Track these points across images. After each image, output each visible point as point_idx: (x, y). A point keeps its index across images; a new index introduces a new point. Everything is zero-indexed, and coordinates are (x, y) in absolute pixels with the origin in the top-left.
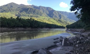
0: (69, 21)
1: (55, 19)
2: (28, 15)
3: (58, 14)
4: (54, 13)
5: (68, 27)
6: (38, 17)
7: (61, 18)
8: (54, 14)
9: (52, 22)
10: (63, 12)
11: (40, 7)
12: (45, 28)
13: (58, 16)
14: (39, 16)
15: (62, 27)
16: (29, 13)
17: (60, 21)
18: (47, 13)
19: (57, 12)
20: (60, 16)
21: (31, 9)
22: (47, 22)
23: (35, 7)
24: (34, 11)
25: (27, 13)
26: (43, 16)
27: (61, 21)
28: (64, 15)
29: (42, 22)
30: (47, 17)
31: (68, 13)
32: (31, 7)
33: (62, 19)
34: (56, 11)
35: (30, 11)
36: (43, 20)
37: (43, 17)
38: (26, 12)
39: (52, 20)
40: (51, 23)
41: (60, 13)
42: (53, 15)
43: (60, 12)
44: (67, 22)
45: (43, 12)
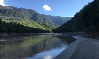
0: (54, 25)
1: (39, 23)
2: (7, 18)
3: (42, 17)
4: (37, 16)
5: (54, 31)
6: (19, 20)
8: (38, 17)
9: (37, 26)
11: (21, 9)
13: (42, 20)
16: (7, 15)
17: (44, 25)
18: (29, 16)
19: (40, 16)
21: (10, 10)
22: (31, 26)
23: (15, 8)
24: (14, 14)
25: (5, 16)
26: (25, 19)
27: (46, 25)
28: (48, 19)
29: (26, 26)
30: (30, 21)
31: (52, 16)
32: (10, 8)
33: (46, 23)
34: (40, 14)
35: (8, 13)
36: (26, 24)
37: (26, 21)
38: (4, 14)
39: (36, 24)
41: (44, 17)
42: (37, 18)
43: (44, 15)
44: (52, 27)
45: (26, 14)
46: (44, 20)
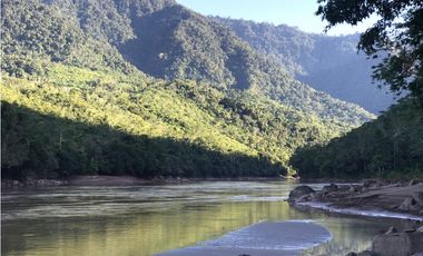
0: (320, 106)
1: (191, 96)
3: (216, 44)
4: (181, 34)
5: (313, 164)
6: (28, 70)
7: (242, 83)
8: (187, 46)
9: (167, 120)
10: (261, 28)
12: (101, 173)
13: (217, 67)
14: (39, 60)
15: (260, 169)
17: (235, 109)
18: (114, 37)
22: (118, 119)
26: (75, 63)
27: (247, 112)
28: (274, 57)
29: (72, 116)
30: (118, 73)
31: (302, 35)
33: (254, 90)
34: (199, 19)
36: (77, 98)
37: (86, 75)
39: (165, 100)
40: (159, 130)
42: (178, 51)
43: (239, 26)
44: (302, 124)
46: (238, 64)
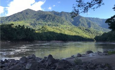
0: (103, 30)
3: (86, 21)
6: (57, 26)
7: (90, 27)
8: (81, 21)
9: (76, 32)
10: (93, 18)
11: (62, 13)
13: (86, 24)
16: (47, 21)
18: (71, 21)
19: (84, 19)
20: (89, 24)
21: (50, 15)
23: (56, 13)
24: (54, 19)
25: (44, 21)
28: (95, 23)
31: (100, 19)
34: (83, 17)
35: (48, 18)
38: (44, 20)
39: (77, 29)
41: (89, 20)
44: (99, 33)
45: (66, 19)
